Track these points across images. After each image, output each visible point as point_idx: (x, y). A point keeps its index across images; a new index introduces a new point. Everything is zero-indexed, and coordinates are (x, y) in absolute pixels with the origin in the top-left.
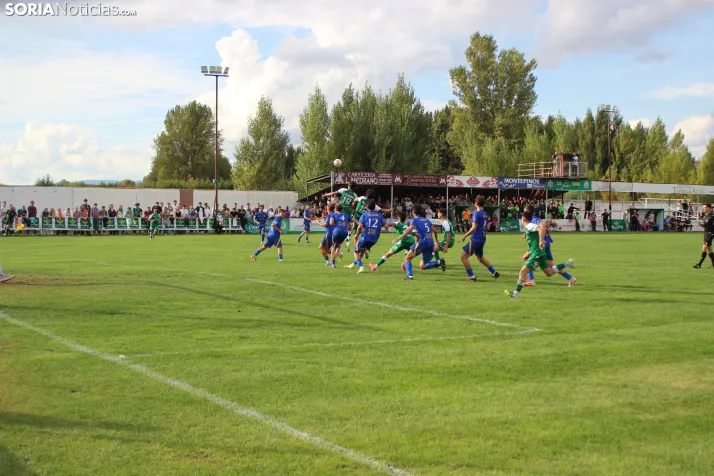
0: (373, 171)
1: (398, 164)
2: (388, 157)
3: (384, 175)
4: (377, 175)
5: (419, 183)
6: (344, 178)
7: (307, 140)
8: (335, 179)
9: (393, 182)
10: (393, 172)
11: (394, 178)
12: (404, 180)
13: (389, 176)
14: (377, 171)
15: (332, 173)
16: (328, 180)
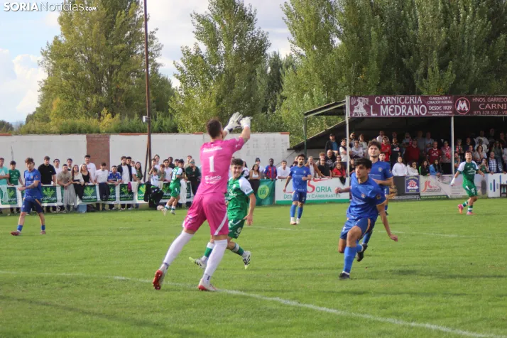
0: (420, 93)
1: (461, 77)
2: (443, 67)
3: (438, 100)
4: (425, 99)
5: (500, 111)
6: (366, 107)
7: (301, 42)
8: (352, 109)
9: (454, 110)
10: (454, 93)
11: (455, 104)
12: (473, 106)
13: (447, 100)
14: (425, 94)
15: (347, 99)
16: (340, 111)
